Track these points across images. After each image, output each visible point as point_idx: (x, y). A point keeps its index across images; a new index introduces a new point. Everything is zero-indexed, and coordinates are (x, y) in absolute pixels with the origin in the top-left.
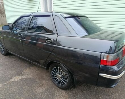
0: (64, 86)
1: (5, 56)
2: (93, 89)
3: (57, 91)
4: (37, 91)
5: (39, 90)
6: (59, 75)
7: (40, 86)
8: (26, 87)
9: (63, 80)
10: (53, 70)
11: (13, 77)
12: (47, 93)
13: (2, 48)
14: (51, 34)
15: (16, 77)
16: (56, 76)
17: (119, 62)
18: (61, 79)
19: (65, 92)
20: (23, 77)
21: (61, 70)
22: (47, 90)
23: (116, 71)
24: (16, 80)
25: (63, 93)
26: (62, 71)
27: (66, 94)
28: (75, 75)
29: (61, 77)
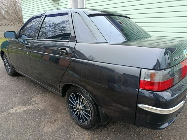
0: (86, 123)
1: (11, 77)
2: (133, 131)
3: (75, 131)
4: (46, 129)
5: (49, 128)
6: (79, 105)
7: (51, 122)
8: (31, 122)
9: (85, 113)
10: (71, 98)
11: (15, 107)
12: (59, 133)
13: (8, 66)
14: (68, 41)
15: (20, 106)
16: (75, 107)
17: (174, 85)
18: (81, 111)
19: (87, 134)
20: (30, 107)
21: (82, 97)
22: (60, 129)
23: (166, 100)
24: (18, 111)
25: (84, 135)
26: (83, 99)
27: (89, 137)
28: (101, 106)
29: (82, 110)
